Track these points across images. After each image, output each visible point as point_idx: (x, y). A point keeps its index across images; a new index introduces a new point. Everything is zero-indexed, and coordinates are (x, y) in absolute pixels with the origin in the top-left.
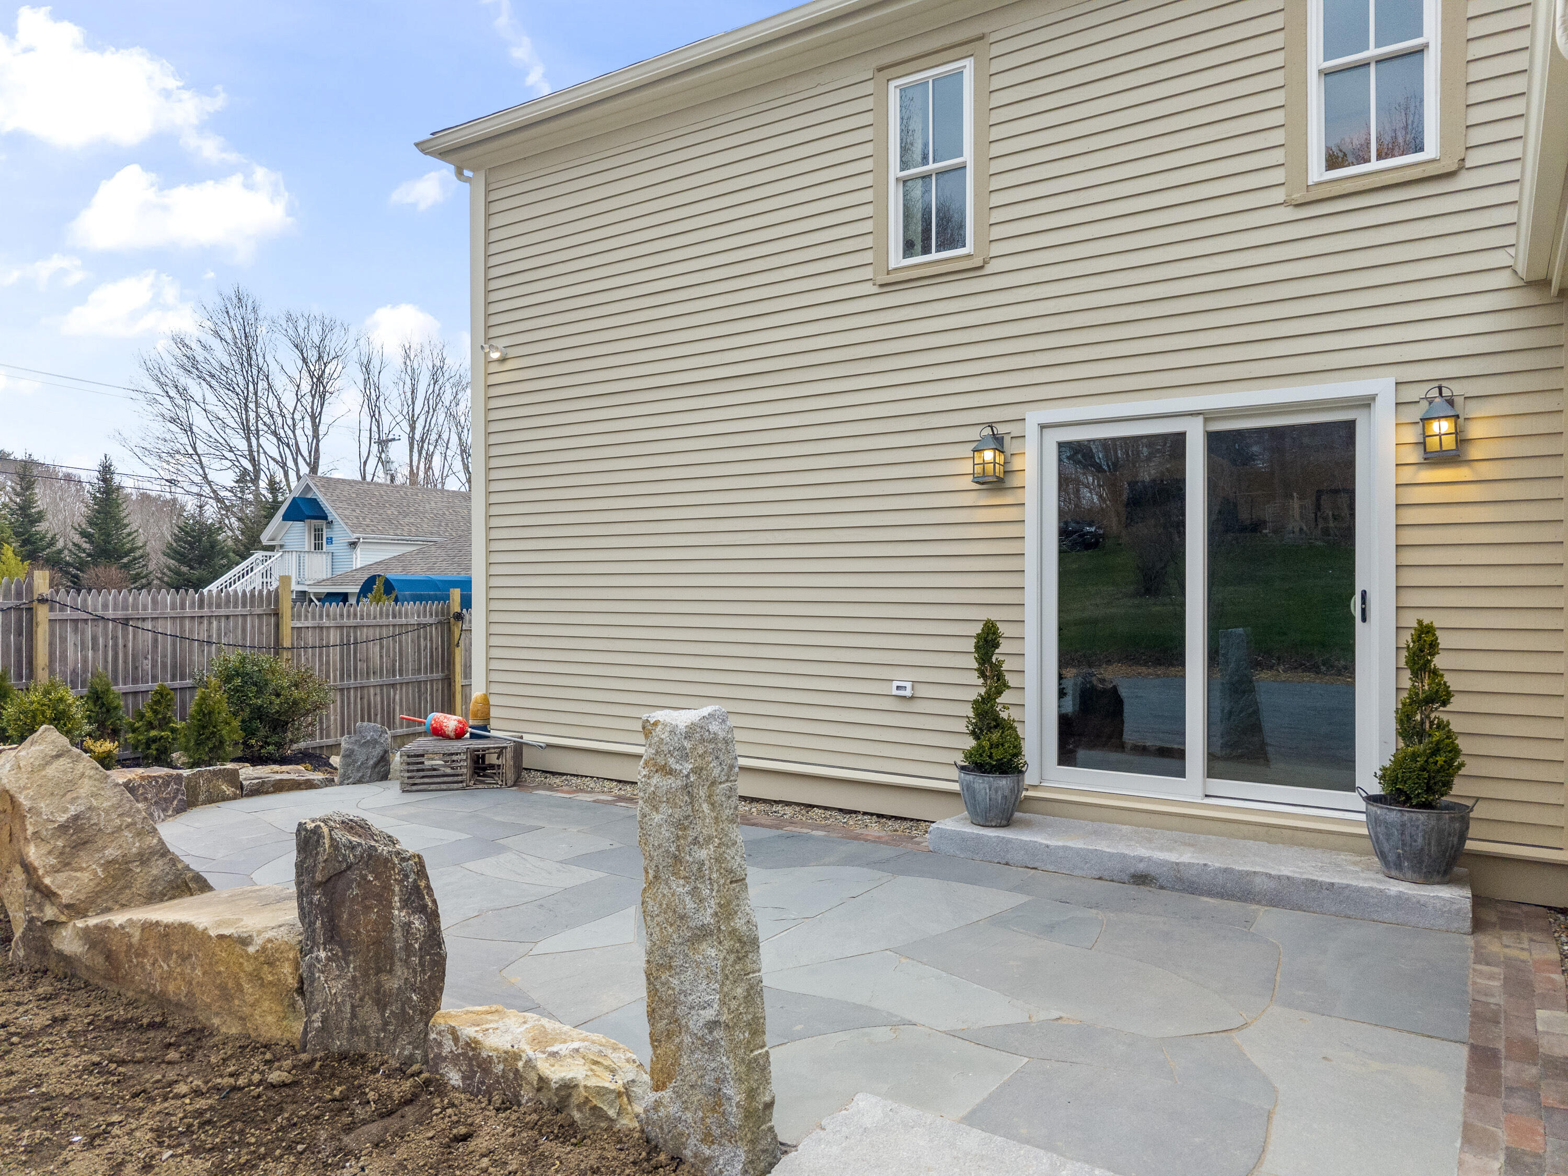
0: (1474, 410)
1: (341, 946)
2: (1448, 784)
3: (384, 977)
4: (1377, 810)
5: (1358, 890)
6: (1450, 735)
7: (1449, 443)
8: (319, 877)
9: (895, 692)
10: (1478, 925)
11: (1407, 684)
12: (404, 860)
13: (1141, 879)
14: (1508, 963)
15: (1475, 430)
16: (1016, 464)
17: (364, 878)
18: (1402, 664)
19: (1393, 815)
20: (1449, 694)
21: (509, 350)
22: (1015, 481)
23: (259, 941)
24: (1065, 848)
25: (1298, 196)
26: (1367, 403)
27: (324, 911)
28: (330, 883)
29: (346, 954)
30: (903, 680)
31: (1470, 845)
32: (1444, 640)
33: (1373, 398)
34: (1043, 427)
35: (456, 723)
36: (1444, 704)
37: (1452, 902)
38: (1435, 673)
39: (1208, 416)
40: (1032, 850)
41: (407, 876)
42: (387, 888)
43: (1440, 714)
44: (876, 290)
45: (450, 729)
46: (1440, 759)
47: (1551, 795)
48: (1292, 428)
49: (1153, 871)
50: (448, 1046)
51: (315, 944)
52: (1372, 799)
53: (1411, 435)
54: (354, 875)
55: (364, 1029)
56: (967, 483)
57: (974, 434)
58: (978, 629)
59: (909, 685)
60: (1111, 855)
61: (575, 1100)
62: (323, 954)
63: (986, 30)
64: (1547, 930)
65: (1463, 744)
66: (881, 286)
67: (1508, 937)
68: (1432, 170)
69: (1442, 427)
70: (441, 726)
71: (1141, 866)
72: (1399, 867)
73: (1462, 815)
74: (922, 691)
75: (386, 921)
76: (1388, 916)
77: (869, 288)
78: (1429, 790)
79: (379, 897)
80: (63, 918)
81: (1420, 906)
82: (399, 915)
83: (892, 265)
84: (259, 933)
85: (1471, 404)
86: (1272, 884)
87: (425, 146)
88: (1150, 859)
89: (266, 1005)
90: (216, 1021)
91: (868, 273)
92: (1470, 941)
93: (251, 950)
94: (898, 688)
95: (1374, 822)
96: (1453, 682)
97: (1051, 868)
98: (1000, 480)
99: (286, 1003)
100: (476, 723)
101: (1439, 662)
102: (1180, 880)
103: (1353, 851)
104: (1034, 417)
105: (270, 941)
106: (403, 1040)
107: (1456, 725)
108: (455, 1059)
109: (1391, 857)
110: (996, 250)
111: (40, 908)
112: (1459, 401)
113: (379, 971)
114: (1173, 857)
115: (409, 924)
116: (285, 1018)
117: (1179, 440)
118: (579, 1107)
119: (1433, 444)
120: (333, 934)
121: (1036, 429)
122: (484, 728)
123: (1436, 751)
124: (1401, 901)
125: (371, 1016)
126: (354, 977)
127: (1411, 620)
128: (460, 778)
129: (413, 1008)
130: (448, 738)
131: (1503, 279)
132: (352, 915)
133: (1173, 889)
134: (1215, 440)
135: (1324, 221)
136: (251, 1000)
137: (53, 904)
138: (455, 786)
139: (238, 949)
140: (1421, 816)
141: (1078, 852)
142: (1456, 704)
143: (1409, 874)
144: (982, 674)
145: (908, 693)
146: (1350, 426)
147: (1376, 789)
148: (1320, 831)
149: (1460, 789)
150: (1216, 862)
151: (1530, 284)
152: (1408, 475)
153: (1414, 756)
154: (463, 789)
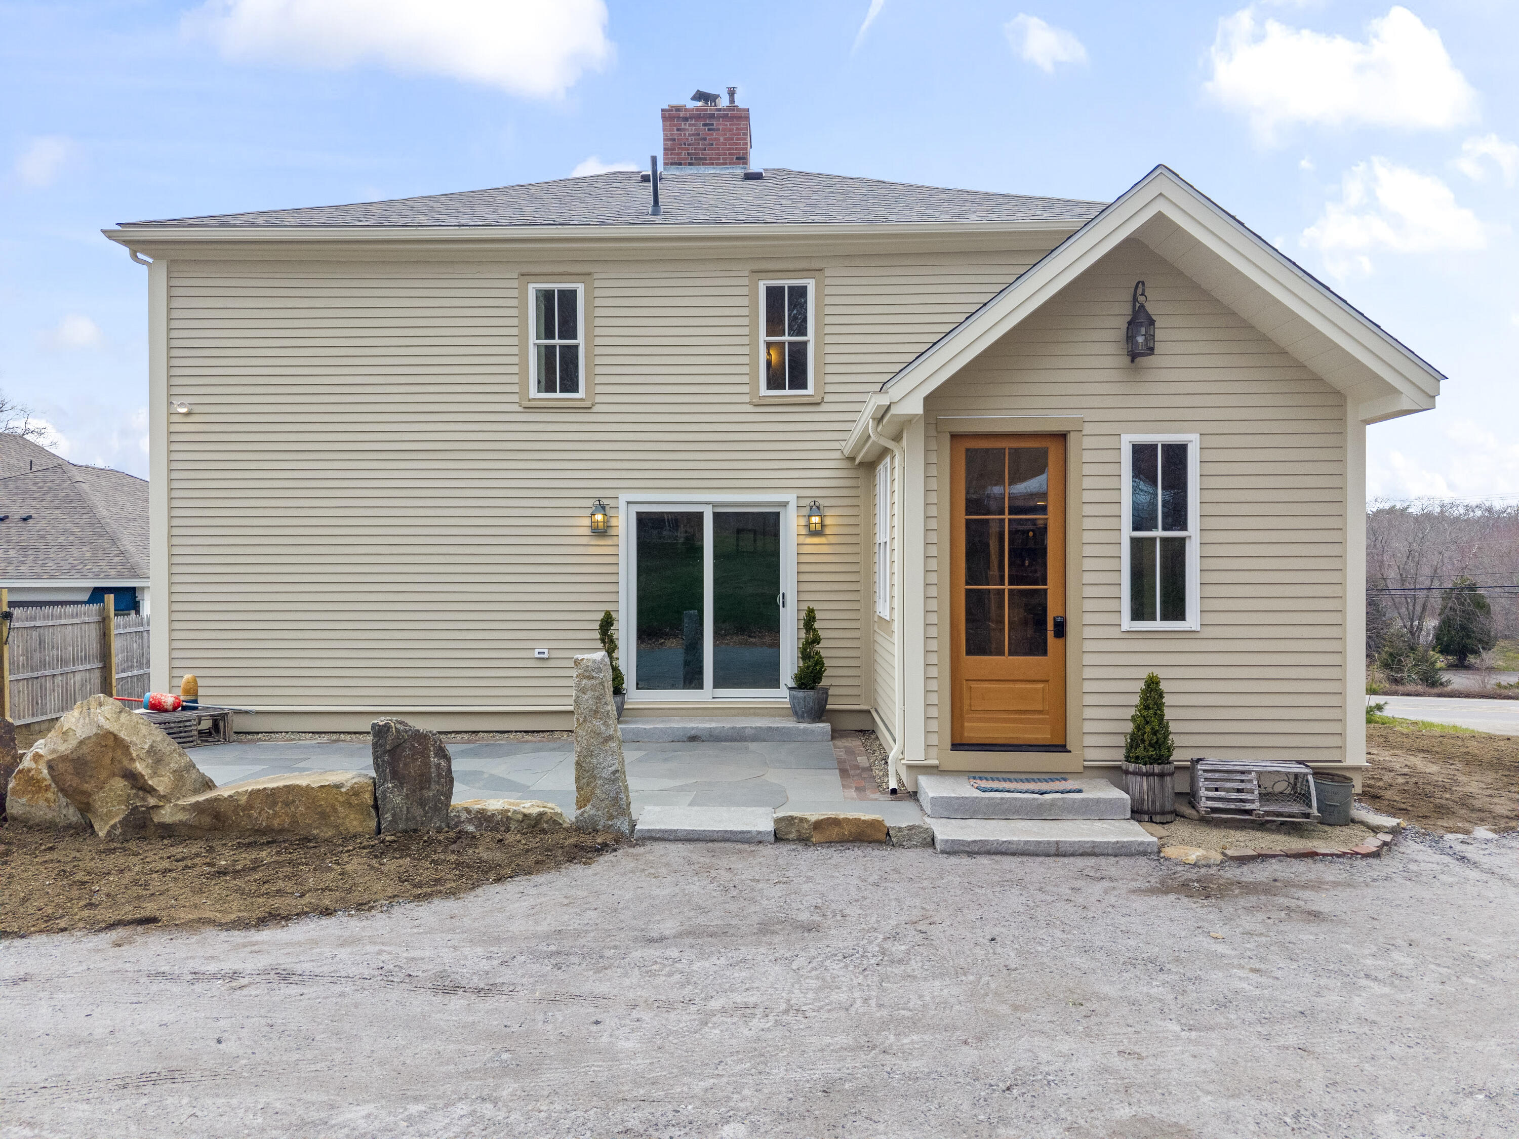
0: (828, 512)
1: (399, 781)
2: (820, 679)
3: (424, 792)
4: (794, 693)
5: (788, 728)
6: (821, 657)
7: (819, 527)
8: (388, 747)
9: (537, 656)
10: (833, 738)
11: (804, 636)
12: (433, 735)
13: (693, 738)
14: (845, 747)
15: (828, 521)
16: (613, 522)
17: (413, 745)
18: (802, 626)
19: (800, 694)
20: (820, 639)
21: (193, 407)
22: (613, 532)
23: (349, 784)
24: (655, 728)
25: (755, 401)
26: (785, 505)
27: (390, 764)
28: (392, 752)
29: (402, 784)
30: (542, 649)
31: (828, 707)
32: (818, 615)
33: (788, 503)
34: (628, 503)
35: (173, 699)
36: (818, 643)
37: (824, 728)
38: (815, 630)
39: (714, 505)
40: (637, 732)
41: (436, 742)
42: (428, 749)
43: (817, 647)
44: (521, 409)
45: (169, 704)
46: (818, 668)
47: (855, 682)
48: (753, 513)
49: (699, 733)
50: (464, 816)
51: (385, 781)
52: (791, 689)
53: (803, 521)
54: (408, 744)
55: (414, 818)
56: (587, 531)
57: (590, 503)
58: (601, 616)
59: (546, 651)
60: (678, 728)
61: (545, 818)
62: (390, 785)
63: (592, 271)
64: (857, 737)
65: (827, 663)
66: (525, 408)
67: (844, 740)
68: (811, 400)
69: (815, 520)
70: (159, 702)
71: (693, 732)
72: (803, 717)
73: (826, 691)
74: (555, 654)
75: (427, 764)
76: (800, 738)
77: (516, 408)
78: (814, 682)
79: (422, 754)
80: (161, 804)
81: (812, 731)
82: (434, 760)
83: (532, 396)
84: (347, 782)
85: (826, 509)
86: (753, 732)
87: (110, 234)
88: (697, 728)
89: (352, 816)
90: (315, 832)
91: (515, 398)
92: (831, 743)
93: (343, 790)
94: (539, 653)
95: (792, 698)
96: (822, 634)
97: (646, 740)
98: (606, 532)
99: (365, 813)
100: (189, 698)
101: (816, 625)
102: (711, 736)
103: (780, 716)
104: (624, 497)
105: (356, 783)
106: (435, 819)
107: (823, 653)
108: (470, 821)
109: (800, 713)
110: (598, 399)
111: (144, 799)
112: (821, 507)
113: (421, 789)
114: (707, 725)
115: (439, 764)
116: (364, 821)
117: (700, 516)
118: (547, 822)
119: (812, 526)
120: (395, 775)
121: (625, 504)
122: (196, 701)
123: (816, 664)
124: (805, 731)
125: (418, 812)
126: (407, 794)
127: (804, 606)
128: (191, 739)
129: (442, 803)
130: (166, 711)
131: (837, 455)
132: (405, 765)
133: (709, 741)
134: (716, 516)
135: (767, 415)
136: (342, 815)
137: (152, 796)
138: (188, 745)
139: (334, 791)
140: (811, 693)
141: (661, 729)
142: (823, 644)
143: (806, 720)
144: (603, 641)
145: (546, 656)
146: (778, 514)
147: (792, 684)
148: (767, 708)
149: (824, 682)
150: (728, 725)
151: (848, 458)
152: (803, 540)
153: (808, 668)
154: (194, 746)
